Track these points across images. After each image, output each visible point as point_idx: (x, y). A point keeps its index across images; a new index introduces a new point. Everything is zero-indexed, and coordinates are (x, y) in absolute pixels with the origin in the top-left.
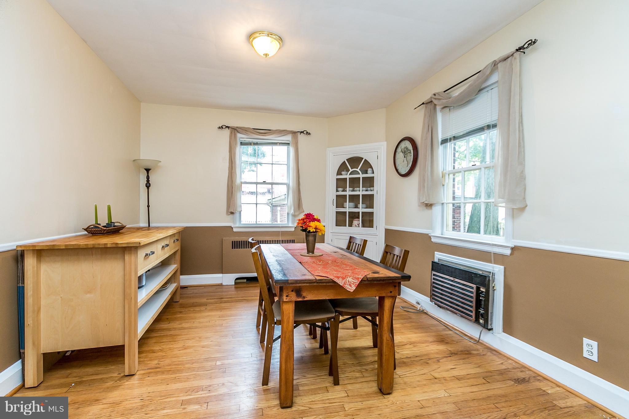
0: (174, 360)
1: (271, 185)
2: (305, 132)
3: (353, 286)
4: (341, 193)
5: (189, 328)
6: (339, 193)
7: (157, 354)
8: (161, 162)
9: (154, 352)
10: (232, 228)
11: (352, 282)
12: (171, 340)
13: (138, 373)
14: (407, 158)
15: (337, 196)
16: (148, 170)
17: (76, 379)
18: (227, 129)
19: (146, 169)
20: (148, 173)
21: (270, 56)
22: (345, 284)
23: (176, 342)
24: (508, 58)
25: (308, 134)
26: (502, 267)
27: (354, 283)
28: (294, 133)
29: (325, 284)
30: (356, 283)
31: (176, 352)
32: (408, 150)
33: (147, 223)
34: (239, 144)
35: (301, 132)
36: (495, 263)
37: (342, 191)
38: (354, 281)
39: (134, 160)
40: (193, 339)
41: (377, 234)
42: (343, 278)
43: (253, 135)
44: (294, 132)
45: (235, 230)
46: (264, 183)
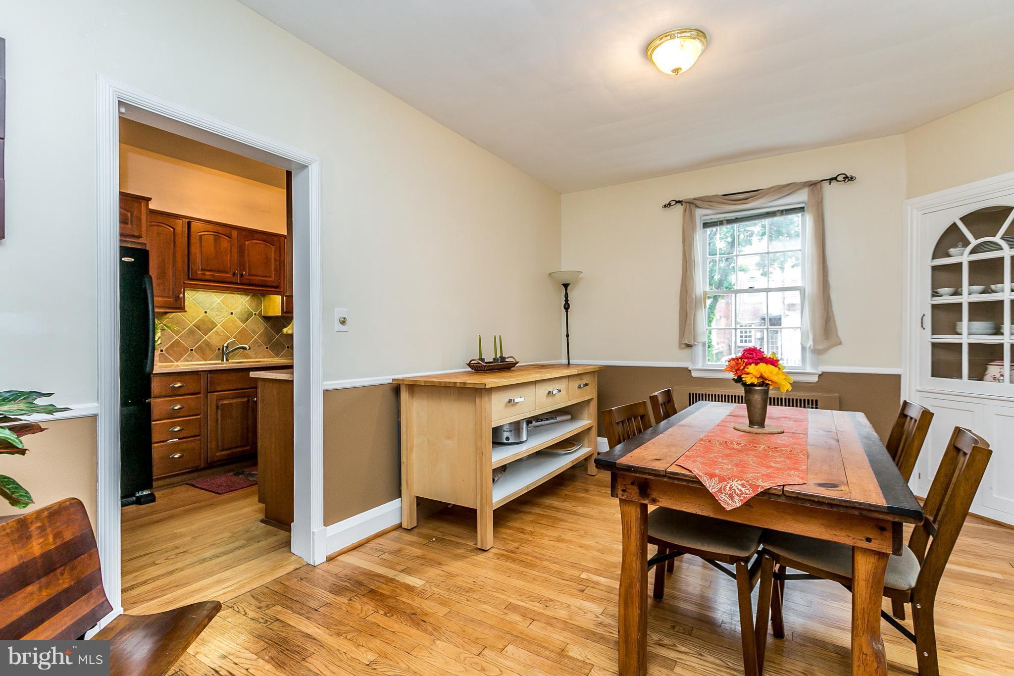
0: (537, 550)
1: (766, 293)
2: (840, 178)
3: (736, 498)
4: (946, 299)
5: (583, 515)
6: (938, 301)
7: (525, 536)
8: (582, 272)
9: (522, 531)
10: (690, 371)
11: (737, 491)
12: (550, 524)
13: (492, 550)
15: (934, 307)
16: (566, 286)
17: (439, 535)
18: (679, 205)
19: (563, 285)
20: (566, 290)
21: (683, 70)
22: (720, 491)
23: (554, 529)
25: (848, 179)
27: (743, 494)
28: (813, 185)
29: (684, 483)
30: (746, 494)
31: (546, 541)
33: (566, 359)
34: (699, 225)
35: (831, 180)
37: (949, 295)
38: (743, 489)
39: (550, 274)
40: (576, 531)
42: (722, 479)
43: (724, 207)
44: (812, 183)
45: (694, 374)
46: (751, 289)
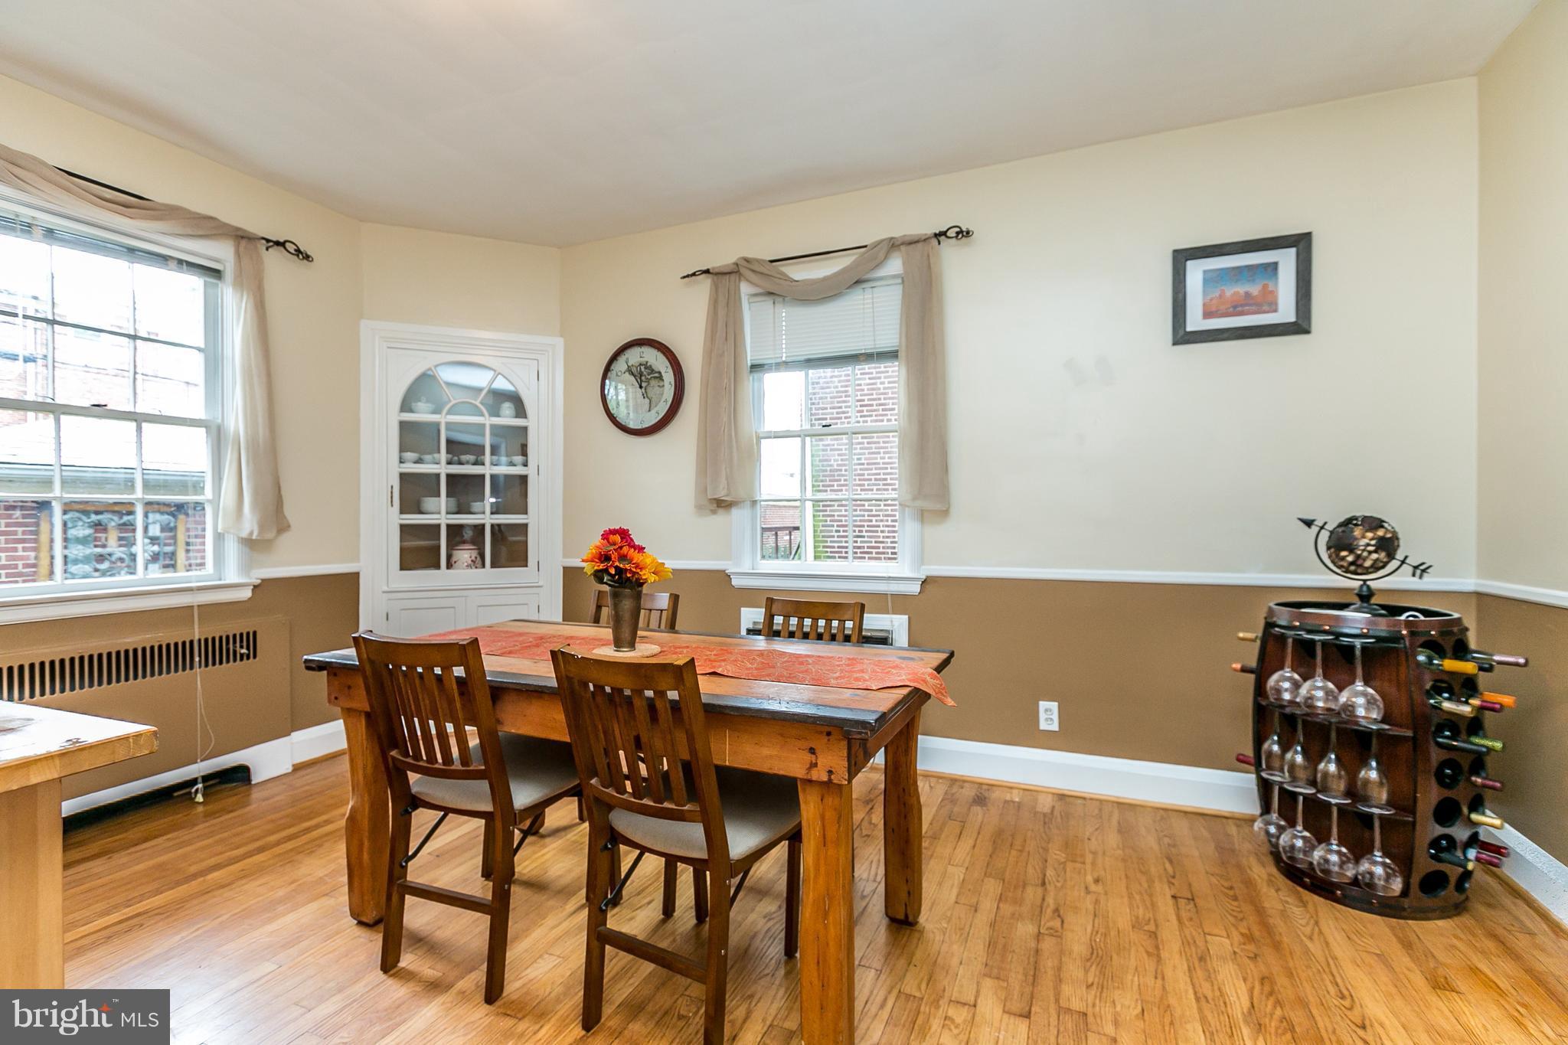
1: (135, 422)
2: (290, 248)
6: (402, 468)
14: (649, 390)
15: (402, 476)
24: (917, 242)
26: (905, 617)
32: (653, 370)
35: (277, 243)
36: (894, 613)
37: (415, 463)
41: (540, 584)
44: (243, 234)
46: (99, 410)
